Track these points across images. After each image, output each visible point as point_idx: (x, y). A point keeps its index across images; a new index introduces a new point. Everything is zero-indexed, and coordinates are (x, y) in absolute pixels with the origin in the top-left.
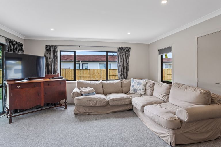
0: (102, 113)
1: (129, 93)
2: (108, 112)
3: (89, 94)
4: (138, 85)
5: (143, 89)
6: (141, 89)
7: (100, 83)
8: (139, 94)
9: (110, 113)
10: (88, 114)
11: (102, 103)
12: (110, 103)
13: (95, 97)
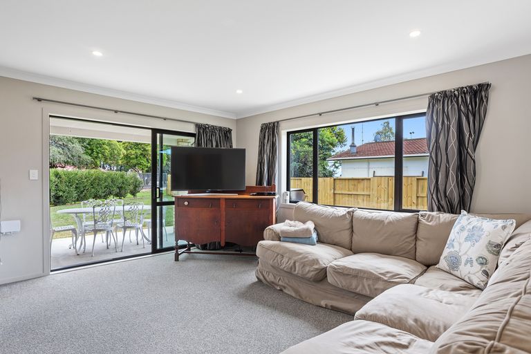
0: (308, 300)
1: (437, 266)
2: (323, 303)
3: (296, 240)
4: (466, 239)
5: (483, 261)
6: (475, 263)
7: (344, 215)
8: (466, 279)
9: (326, 308)
10: (278, 288)
11: (307, 270)
12: (330, 279)
13: (298, 251)
